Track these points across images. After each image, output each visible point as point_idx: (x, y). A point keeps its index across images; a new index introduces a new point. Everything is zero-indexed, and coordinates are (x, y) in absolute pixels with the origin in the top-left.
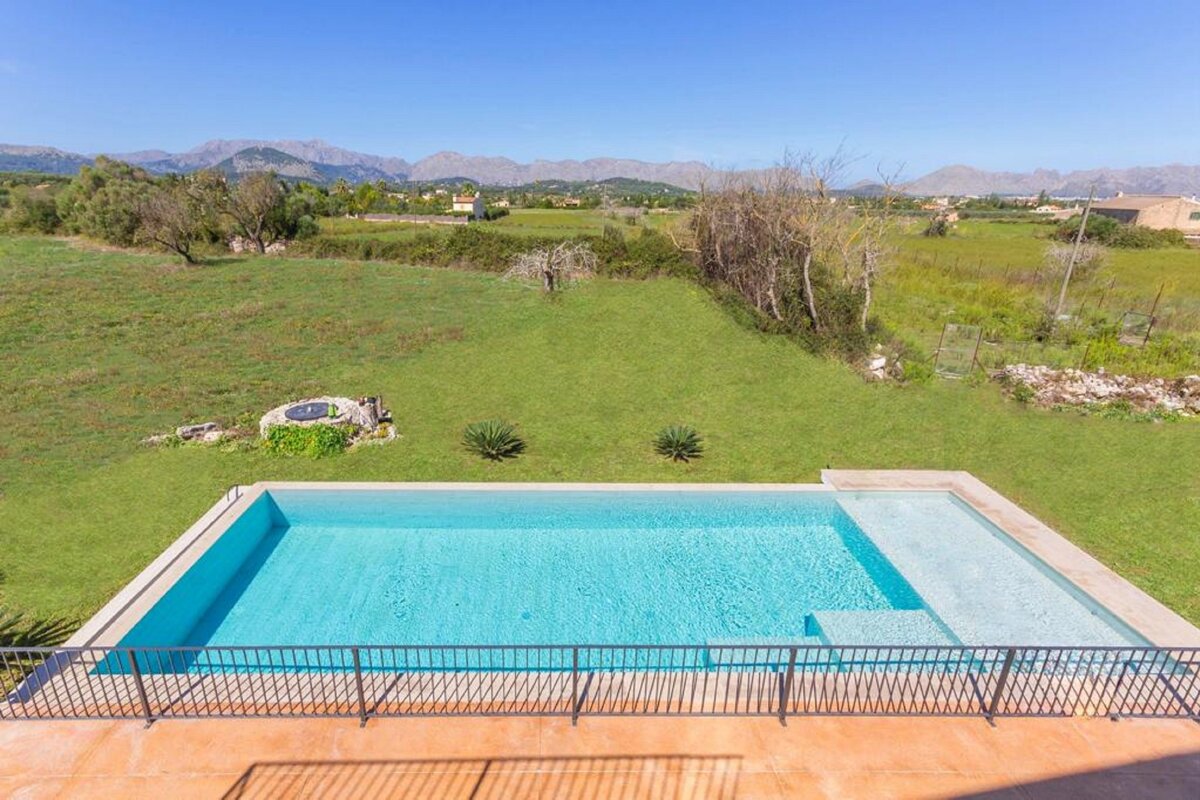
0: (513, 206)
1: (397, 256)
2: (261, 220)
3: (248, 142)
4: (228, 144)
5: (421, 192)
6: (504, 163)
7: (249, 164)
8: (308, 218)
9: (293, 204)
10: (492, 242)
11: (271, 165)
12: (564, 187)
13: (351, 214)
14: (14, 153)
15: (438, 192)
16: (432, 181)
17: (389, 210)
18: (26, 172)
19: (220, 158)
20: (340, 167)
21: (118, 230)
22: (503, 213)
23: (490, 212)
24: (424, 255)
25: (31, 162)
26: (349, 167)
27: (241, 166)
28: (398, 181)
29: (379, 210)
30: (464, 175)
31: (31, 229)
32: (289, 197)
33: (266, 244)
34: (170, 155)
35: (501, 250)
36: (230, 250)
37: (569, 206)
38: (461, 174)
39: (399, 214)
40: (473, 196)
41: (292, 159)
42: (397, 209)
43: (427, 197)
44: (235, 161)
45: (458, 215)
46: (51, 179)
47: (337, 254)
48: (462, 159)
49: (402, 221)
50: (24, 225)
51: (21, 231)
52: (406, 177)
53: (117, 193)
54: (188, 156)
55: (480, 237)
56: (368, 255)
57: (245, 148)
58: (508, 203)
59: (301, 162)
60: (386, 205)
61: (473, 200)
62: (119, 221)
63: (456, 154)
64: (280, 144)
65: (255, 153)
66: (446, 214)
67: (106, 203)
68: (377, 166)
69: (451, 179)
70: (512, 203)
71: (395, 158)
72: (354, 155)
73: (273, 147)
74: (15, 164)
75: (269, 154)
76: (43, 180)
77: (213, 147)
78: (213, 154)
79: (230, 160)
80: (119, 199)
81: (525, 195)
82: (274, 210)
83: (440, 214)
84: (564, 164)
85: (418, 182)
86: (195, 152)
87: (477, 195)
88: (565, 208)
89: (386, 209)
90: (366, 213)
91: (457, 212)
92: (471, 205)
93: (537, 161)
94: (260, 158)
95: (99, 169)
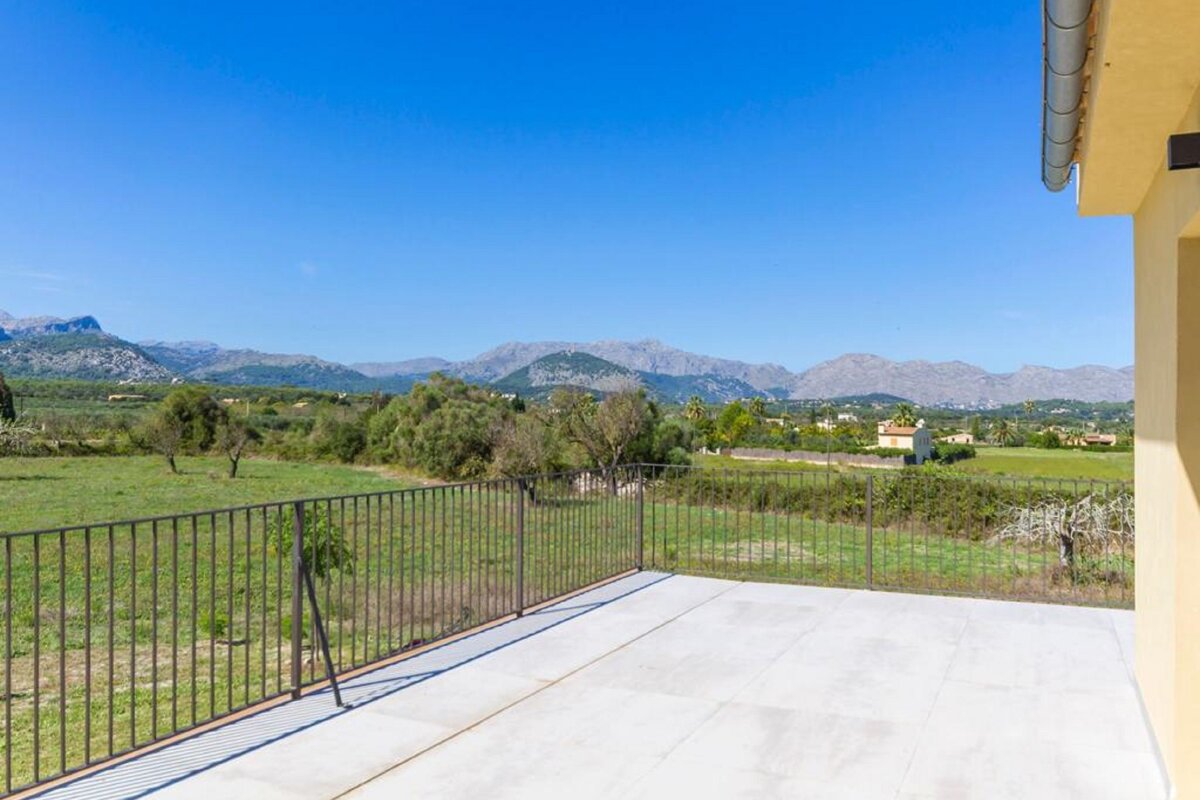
0: (982, 443)
1: (806, 507)
2: (619, 452)
3: (553, 345)
4: (525, 348)
5: (815, 416)
6: (960, 370)
7: (551, 375)
8: (680, 451)
9: (664, 432)
10: (962, 494)
11: (581, 376)
12: (1083, 412)
13: (711, 448)
14: (272, 363)
15: (841, 417)
16: (829, 401)
17: (770, 444)
18: (278, 386)
19: (512, 367)
20: (682, 379)
21: (447, 459)
22: (964, 454)
23: (942, 451)
24: (849, 508)
25: (284, 374)
26: (696, 378)
27: (538, 379)
28: (771, 399)
29: (755, 444)
30: (889, 391)
31: (330, 455)
32: (658, 423)
33: (619, 484)
34: (448, 364)
35: (978, 506)
36: (572, 489)
37: (1092, 446)
38: (881, 389)
39: (787, 450)
40: (913, 425)
41: (611, 368)
42: (781, 443)
43: (824, 425)
44: (531, 371)
45: (886, 454)
46: (308, 395)
47: (717, 502)
48: (884, 364)
49: (791, 461)
50: (323, 451)
51: (319, 458)
52: (786, 392)
53: (455, 416)
54: (471, 365)
55: (941, 486)
56: (762, 503)
57: (548, 353)
58: (971, 437)
59: (623, 371)
60: (765, 436)
61: (912, 431)
62: (452, 447)
63: (873, 356)
64: (596, 347)
65: (561, 360)
66: (867, 453)
67: (440, 428)
68: (739, 377)
69: (863, 397)
70: (979, 436)
71: (771, 365)
72: (704, 360)
73: (586, 351)
74: (269, 377)
75: (584, 362)
76: (300, 397)
77: (505, 352)
78: (502, 361)
79: (526, 370)
80: (457, 422)
81: (1005, 425)
82: (638, 439)
83: (855, 452)
84: (1081, 374)
85: (806, 401)
86: (481, 359)
87: (920, 424)
88: (1084, 449)
89: (765, 441)
90: (734, 447)
91: (885, 450)
92: (910, 440)
93: (1026, 367)
94: (567, 366)
95: (433, 387)
